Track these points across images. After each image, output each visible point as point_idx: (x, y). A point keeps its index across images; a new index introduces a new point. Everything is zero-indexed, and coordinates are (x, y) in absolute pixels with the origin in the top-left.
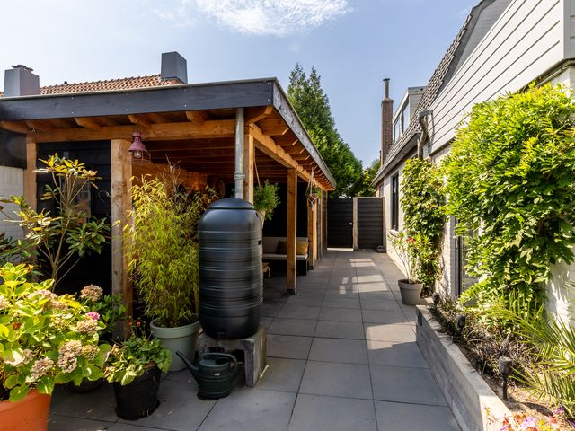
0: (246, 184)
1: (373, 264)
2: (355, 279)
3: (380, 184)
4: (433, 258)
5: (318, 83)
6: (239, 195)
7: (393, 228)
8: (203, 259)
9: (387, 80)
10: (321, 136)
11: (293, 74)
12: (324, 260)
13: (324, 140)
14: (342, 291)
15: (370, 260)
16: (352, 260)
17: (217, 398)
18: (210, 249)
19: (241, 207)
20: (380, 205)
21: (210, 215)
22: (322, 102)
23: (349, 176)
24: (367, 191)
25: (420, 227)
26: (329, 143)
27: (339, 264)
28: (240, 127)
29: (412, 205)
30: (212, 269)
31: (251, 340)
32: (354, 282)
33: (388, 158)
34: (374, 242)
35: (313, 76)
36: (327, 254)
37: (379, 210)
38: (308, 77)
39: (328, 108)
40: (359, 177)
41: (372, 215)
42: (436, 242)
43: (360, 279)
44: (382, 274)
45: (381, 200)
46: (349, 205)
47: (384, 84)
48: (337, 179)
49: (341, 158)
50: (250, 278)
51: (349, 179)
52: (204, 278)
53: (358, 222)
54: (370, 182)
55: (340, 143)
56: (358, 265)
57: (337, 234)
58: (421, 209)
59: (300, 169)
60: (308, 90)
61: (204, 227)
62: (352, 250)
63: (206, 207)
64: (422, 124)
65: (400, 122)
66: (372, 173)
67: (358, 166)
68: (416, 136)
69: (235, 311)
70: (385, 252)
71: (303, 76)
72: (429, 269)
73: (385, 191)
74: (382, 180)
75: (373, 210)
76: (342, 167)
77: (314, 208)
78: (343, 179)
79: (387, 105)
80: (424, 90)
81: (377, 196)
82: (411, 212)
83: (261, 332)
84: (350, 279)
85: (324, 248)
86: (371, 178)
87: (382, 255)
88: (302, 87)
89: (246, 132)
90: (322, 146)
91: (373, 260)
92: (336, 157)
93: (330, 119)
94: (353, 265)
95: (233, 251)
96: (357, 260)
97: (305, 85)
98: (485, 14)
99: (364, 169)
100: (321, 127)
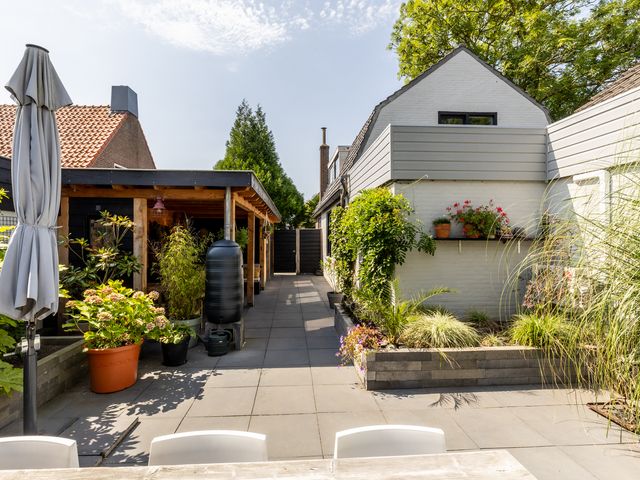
0: (231, 231)
1: (312, 285)
2: (297, 295)
3: (318, 217)
4: (350, 275)
5: (263, 120)
6: (227, 238)
7: (327, 254)
8: (208, 276)
9: (324, 129)
10: (266, 171)
11: (240, 110)
12: (272, 282)
13: (269, 174)
14: (288, 303)
15: (310, 281)
16: (295, 282)
17: (221, 355)
18: (213, 271)
19: (229, 245)
20: (318, 235)
21: (213, 251)
22: (267, 138)
23: (291, 208)
24: (308, 222)
26: (274, 177)
27: (284, 284)
28: (228, 196)
30: (214, 282)
31: (239, 323)
32: (297, 297)
33: (325, 196)
34: (313, 268)
35: (259, 113)
36: (274, 278)
37: (318, 240)
38: (254, 114)
39: (272, 144)
40: (300, 209)
41: (313, 244)
42: (351, 265)
43: (302, 295)
44: (318, 291)
45: (319, 231)
46: (293, 235)
47: (322, 131)
48: (281, 211)
49: (284, 191)
50: (237, 287)
51: (292, 211)
52: (209, 288)
54: (311, 214)
55: (284, 177)
56: (300, 286)
57: (282, 261)
59: (257, 212)
60: (254, 126)
61: (210, 258)
62: (295, 274)
63: (209, 245)
64: (343, 184)
66: (313, 205)
67: (300, 199)
68: (339, 191)
69: (228, 307)
70: (322, 275)
71: (250, 113)
72: (348, 284)
73: (322, 225)
74: (320, 215)
75: (313, 240)
76: (286, 200)
77: (266, 241)
78: (286, 210)
79: (324, 150)
81: (317, 227)
83: (242, 319)
84: (294, 294)
85: (272, 273)
86: (313, 210)
87: (320, 278)
88: (249, 123)
89: (232, 198)
90: (266, 180)
91: (312, 281)
92: (279, 190)
93: (274, 154)
94: (296, 285)
95: (225, 271)
96: (299, 282)
97: (251, 121)
98: (384, 111)
99: (305, 201)
100: (266, 162)
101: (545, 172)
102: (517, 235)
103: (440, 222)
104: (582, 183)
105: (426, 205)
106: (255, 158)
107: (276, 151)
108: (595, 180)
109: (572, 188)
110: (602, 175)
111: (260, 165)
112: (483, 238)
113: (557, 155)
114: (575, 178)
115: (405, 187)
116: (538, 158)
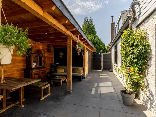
1: (108, 76)
2: (100, 84)
3: (110, 49)
5: (92, 22)
7: (115, 63)
9: (113, 16)
11: (85, 19)
12: (91, 74)
13: (93, 37)
15: (107, 74)
16: (101, 75)
20: (110, 56)
22: (93, 27)
23: (101, 48)
25: (132, 63)
26: (95, 38)
29: (127, 52)
32: (100, 86)
34: (108, 68)
35: (91, 20)
37: (110, 57)
38: (89, 20)
40: (104, 48)
41: (108, 59)
44: (111, 82)
46: (100, 56)
49: (99, 42)
53: (103, 61)
55: (98, 38)
57: (96, 65)
58: (133, 53)
59: (73, 37)
60: (89, 24)
62: (101, 70)
64: (133, 10)
65: (118, 26)
67: (104, 45)
70: (112, 71)
71: (88, 20)
73: (112, 52)
75: (108, 57)
76: (99, 45)
78: (99, 49)
79: (113, 24)
80: (128, 11)
81: (110, 53)
82: (126, 55)
87: (111, 73)
91: (108, 74)
92: (97, 42)
93: (95, 32)
94: (101, 77)
96: (102, 75)
97: (88, 22)
99: (106, 46)
100: (92, 34)
106: (89, 33)
107: (96, 30)
111: (90, 34)
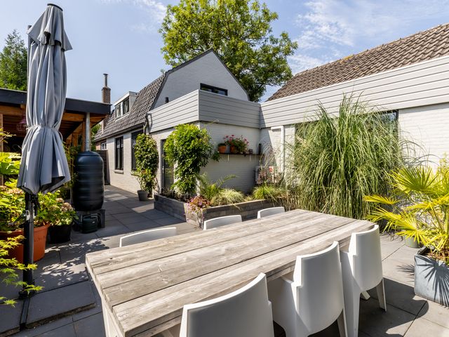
4: (152, 179)
6: (88, 150)
7: (116, 169)
9: (106, 75)
17: (94, 232)
21: (81, 159)
25: (146, 166)
28: (88, 120)
42: (153, 172)
58: (147, 158)
61: (80, 164)
64: (147, 119)
65: (121, 107)
68: (143, 123)
69: (96, 198)
72: (150, 185)
73: (108, 146)
79: (106, 91)
80: (138, 94)
98: (171, 76)
101: (260, 124)
102: (251, 152)
103: (221, 145)
104: (274, 130)
105: (215, 135)
108: (278, 130)
109: (270, 132)
110: (282, 127)
112: (238, 153)
113: (265, 117)
114: (272, 128)
115: (205, 125)
116: (256, 117)
